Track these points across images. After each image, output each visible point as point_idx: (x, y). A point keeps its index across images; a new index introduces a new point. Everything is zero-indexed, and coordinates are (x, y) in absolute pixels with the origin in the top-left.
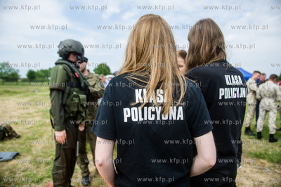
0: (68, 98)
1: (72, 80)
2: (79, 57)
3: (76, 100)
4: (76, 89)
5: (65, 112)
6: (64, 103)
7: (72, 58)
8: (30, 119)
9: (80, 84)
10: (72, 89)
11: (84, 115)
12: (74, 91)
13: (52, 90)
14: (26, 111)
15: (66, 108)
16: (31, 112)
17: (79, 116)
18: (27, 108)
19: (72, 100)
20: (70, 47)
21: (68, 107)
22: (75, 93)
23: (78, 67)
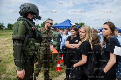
0: (26, 46)
1: (30, 32)
2: (35, 16)
3: (33, 47)
4: (32, 39)
5: (24, 55)
6: (24, 49)
7: (30, 16)
8: (7, 50)
9: (36, 35)
10: (30, 39)
11: (38, 57)
12: (31, 40)
13: (14, 40)
14: (6, 45)
15: (25, 53)
16: (8, 46)
17: (35, 58)
18: (6, 44)
19: (30, 47)
20: (29, 8)
21: (27, 52)
22: (32, 42)
23: (34, 23)
